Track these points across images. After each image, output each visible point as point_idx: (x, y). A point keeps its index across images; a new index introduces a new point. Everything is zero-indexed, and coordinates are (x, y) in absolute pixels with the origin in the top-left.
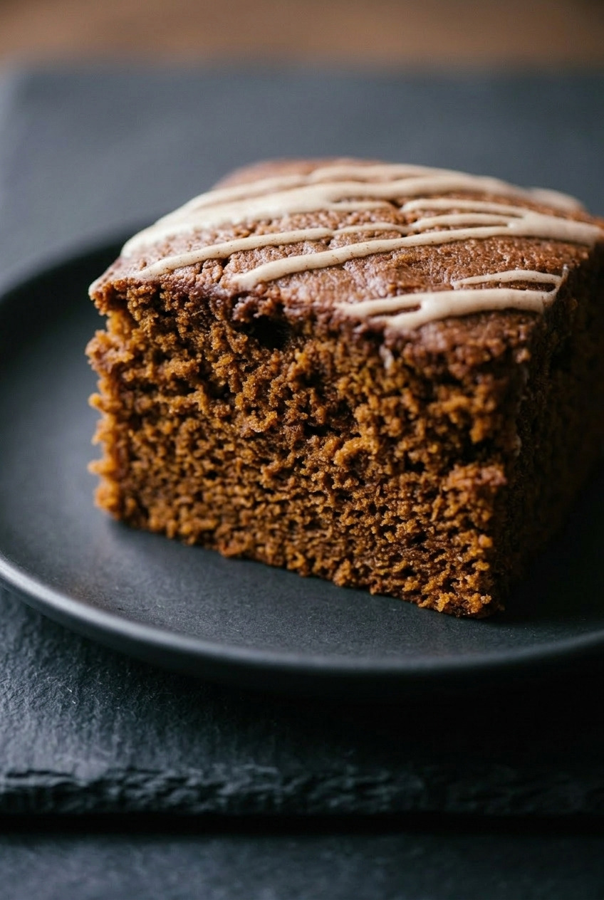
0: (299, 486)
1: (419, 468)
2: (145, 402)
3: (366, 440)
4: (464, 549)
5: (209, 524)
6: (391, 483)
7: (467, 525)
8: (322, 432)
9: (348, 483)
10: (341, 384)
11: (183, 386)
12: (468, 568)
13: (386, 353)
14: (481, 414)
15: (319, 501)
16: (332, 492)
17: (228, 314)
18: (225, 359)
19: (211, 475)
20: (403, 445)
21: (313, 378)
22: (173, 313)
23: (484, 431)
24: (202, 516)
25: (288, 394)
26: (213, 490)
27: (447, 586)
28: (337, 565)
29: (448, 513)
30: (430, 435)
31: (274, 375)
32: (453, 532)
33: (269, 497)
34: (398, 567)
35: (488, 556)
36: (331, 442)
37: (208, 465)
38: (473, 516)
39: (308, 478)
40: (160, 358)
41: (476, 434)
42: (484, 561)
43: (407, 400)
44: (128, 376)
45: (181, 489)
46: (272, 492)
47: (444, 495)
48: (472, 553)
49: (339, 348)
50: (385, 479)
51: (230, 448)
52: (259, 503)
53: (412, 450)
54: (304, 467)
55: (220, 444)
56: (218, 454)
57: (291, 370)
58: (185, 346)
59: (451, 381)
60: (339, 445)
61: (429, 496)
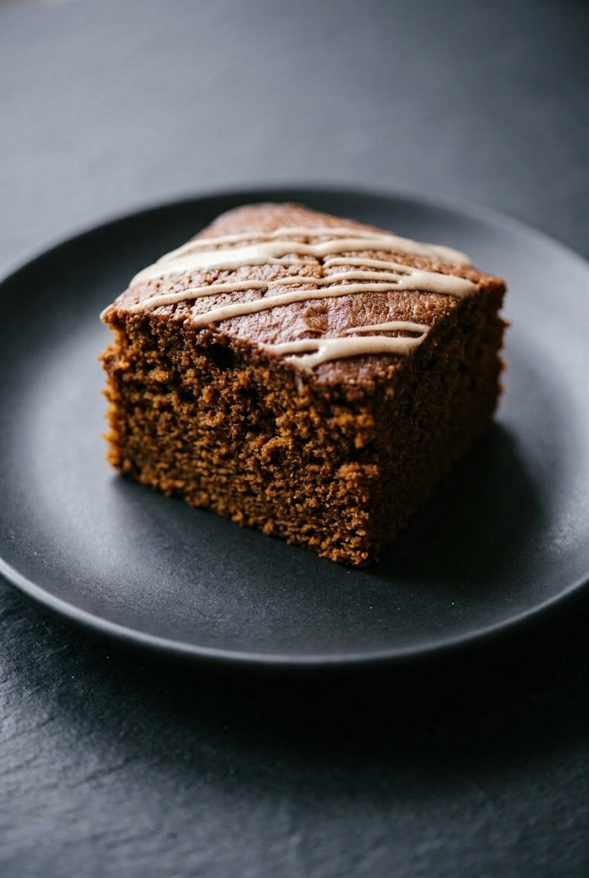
0: (239, 467)
1: (319, 461)
4: (350, 520)
5: (180, 484)
6: (301, 470)
7: (352, 503)
10: (269, 398)
11: (163, 388)
12: (353, 533)
13: (298, 381)
14: (363, 430)
15: (252, 477)
16: (261, 472)
19: (181, 451)
20: (310, 444)
21: (251, 393)
24: (176, 478)
28: (265, 521)
29: (338, 494)
30: (328, 439)
32: (343, 507)
33: (220, 471)
34: (306, 528)
35: (366, 525)
36: (260, 438)
37: (179, 444)
40: (148, 368)
41: (358, 443)
42: (364, 529)
44: (126, 377)
46: (220, 467)
47: (337, 481)
48: (355, 522)
50: (297, 467)
53: (315, 448)
55: (186, 431)
58: (165, 362)
60: (265, 441)
61: (326, 482)
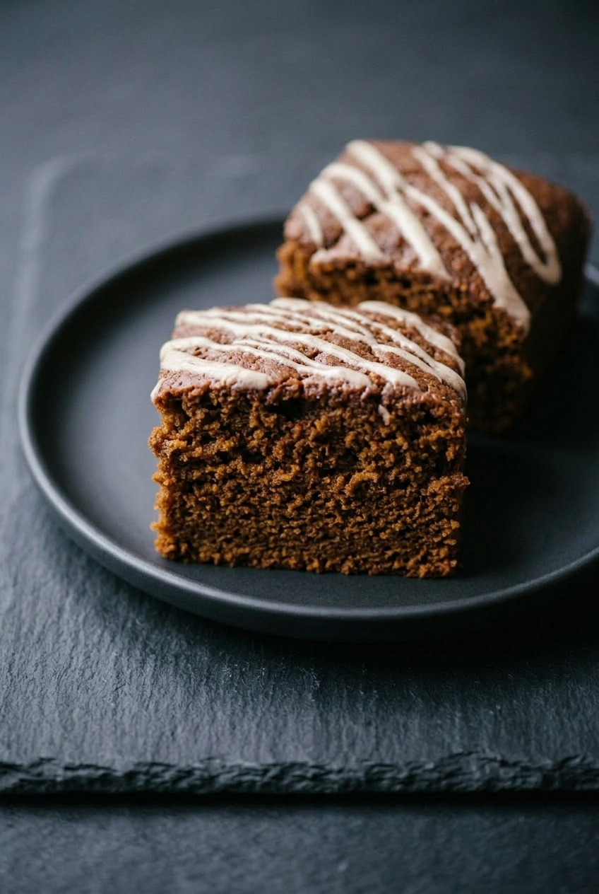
2: (196, 474)
8: (332, 473)
9: (353, 505)
17: (262, 400)
18: (259, 434)
22: (219, 406)
23: (455, 452)
26: (250, 526)
27: (424, 560)
31: (298, 439)
38: (445, 510)
39: (321, 506)
43: (399, 440)
45: (223, 530)
49: (348, 412)
51: (263, 495)
52: (284, 529)
54: (320, 499)
56: (253, 500)
57: (312, 433)
59: (430, 420)
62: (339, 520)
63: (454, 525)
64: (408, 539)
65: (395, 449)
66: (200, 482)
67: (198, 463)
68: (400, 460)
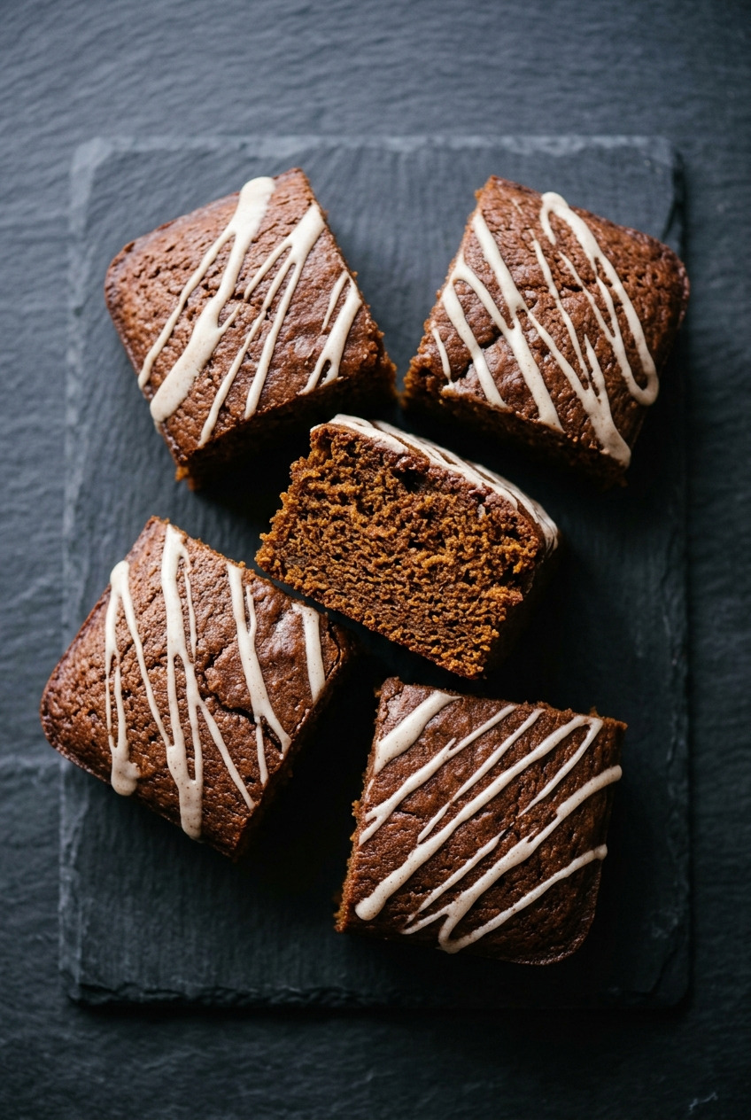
0: (392, 576)
1: (471, 581)
2: (314, 504)
3: (447, 557)
4: (479, 636)
5: (323, 586)
6: (451, 586)
7: (488, 621)
8: (420, 547)
9: (424, 580)
10: (447, 520)
11: (344, 499)
12: (476, 648)
13: (482, 508)
14: (526, 557)
15: (400, 587)
16: (411, 583)
17: (393, 464)
18: (380, 490)
19: (337, 557)
20: (469, 565)
21: (429, 514)
22: (358, 455)
23: (522, 568)
24: (321, 581)
25: (410, 518)
26: (336, 568)
27: (458, 656)
28: (395, 628)
29: (478, 612)
30: (488, 562)
31: (406, 506)
32: (478, 623)
33: (370, 578)
34: (433, 637)
35: (493, 643)
36: (424, 553)
37: (339, 550)
38: (493, 617)
39: (399, 572)
40: (335, 481)
41: (516, 569)
42: (489, 645)
43: (484, 539)
44: (312, 486)
45: (314, 561)
46: (372, 575)
47: (481, 600)
48: (484, 638)
49: (454, 500)
50: (449, 582)
51: (358, 543)
52: (362, 580)
53: (472, 569)
54: (400, 564)
55: (351, 539)
56: (348, 545)
57: (418, 506)
58: (356, 478)
59: (514, 534)
60: (428, 557)
61: (470, 600)
62: (407, 590)
63: (495, 633)
64: (454, 632)
65: (477, 546)
66: (315, 513)
67: (320, 495)
68: (476, 556)
